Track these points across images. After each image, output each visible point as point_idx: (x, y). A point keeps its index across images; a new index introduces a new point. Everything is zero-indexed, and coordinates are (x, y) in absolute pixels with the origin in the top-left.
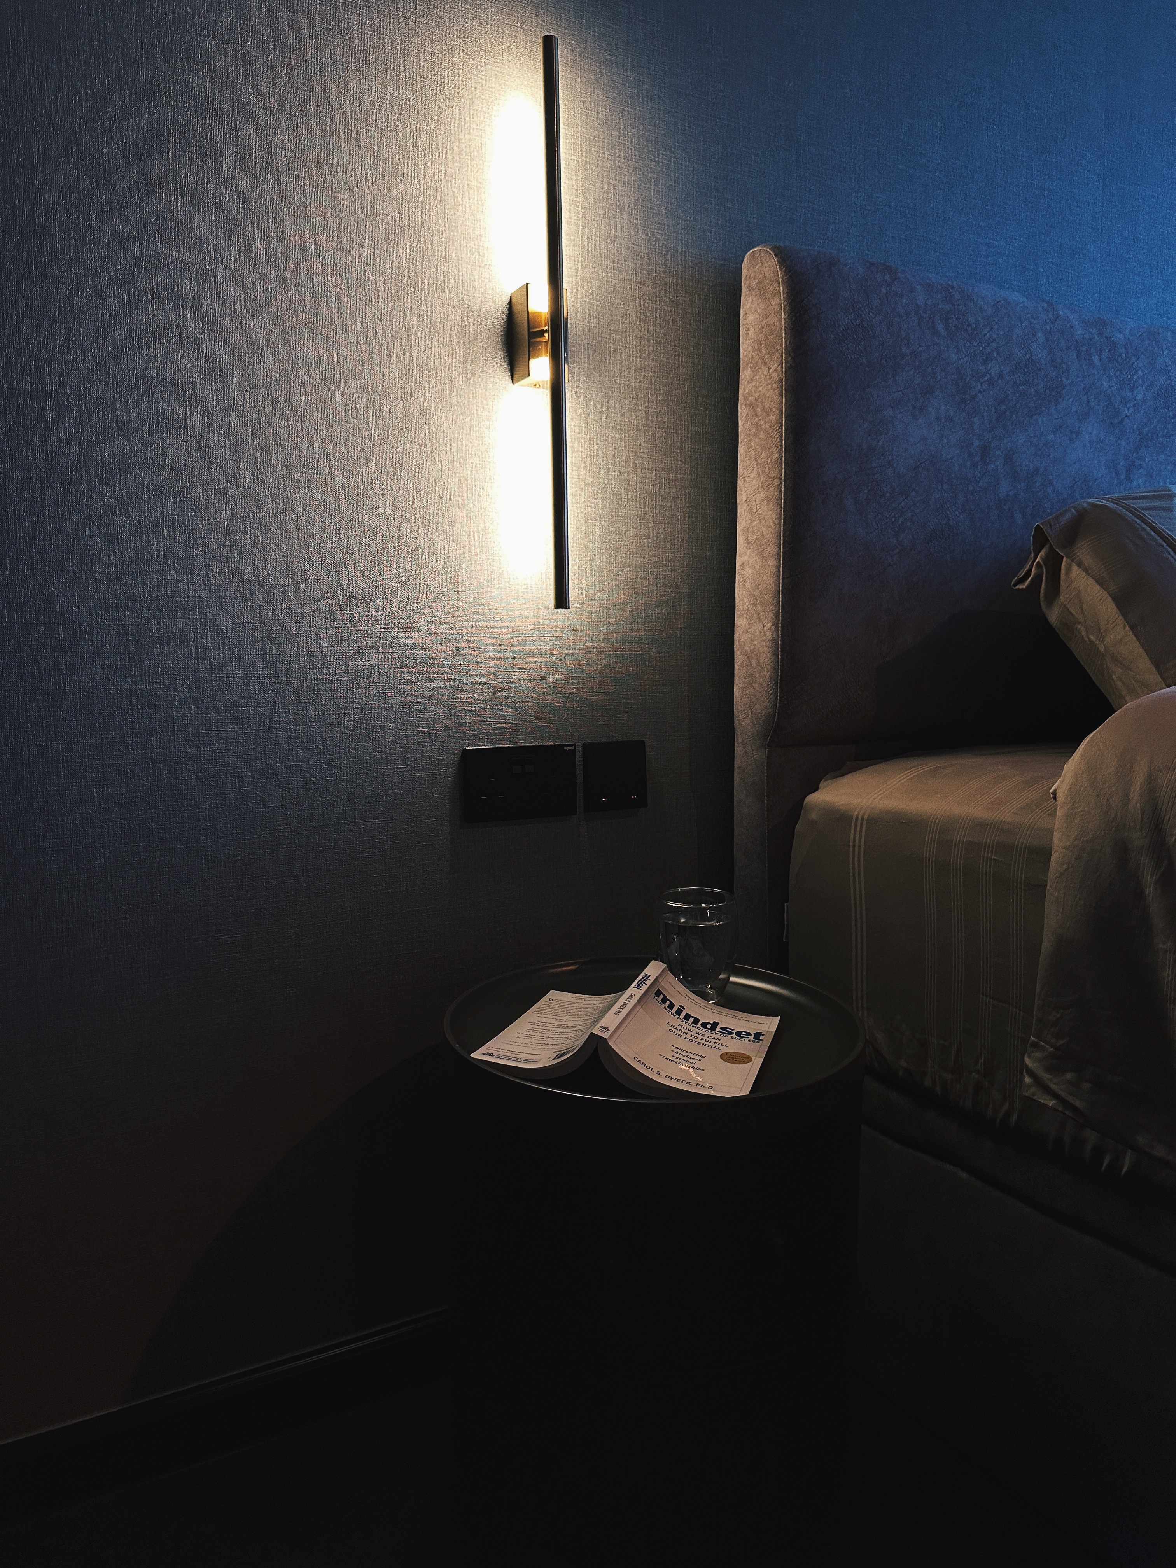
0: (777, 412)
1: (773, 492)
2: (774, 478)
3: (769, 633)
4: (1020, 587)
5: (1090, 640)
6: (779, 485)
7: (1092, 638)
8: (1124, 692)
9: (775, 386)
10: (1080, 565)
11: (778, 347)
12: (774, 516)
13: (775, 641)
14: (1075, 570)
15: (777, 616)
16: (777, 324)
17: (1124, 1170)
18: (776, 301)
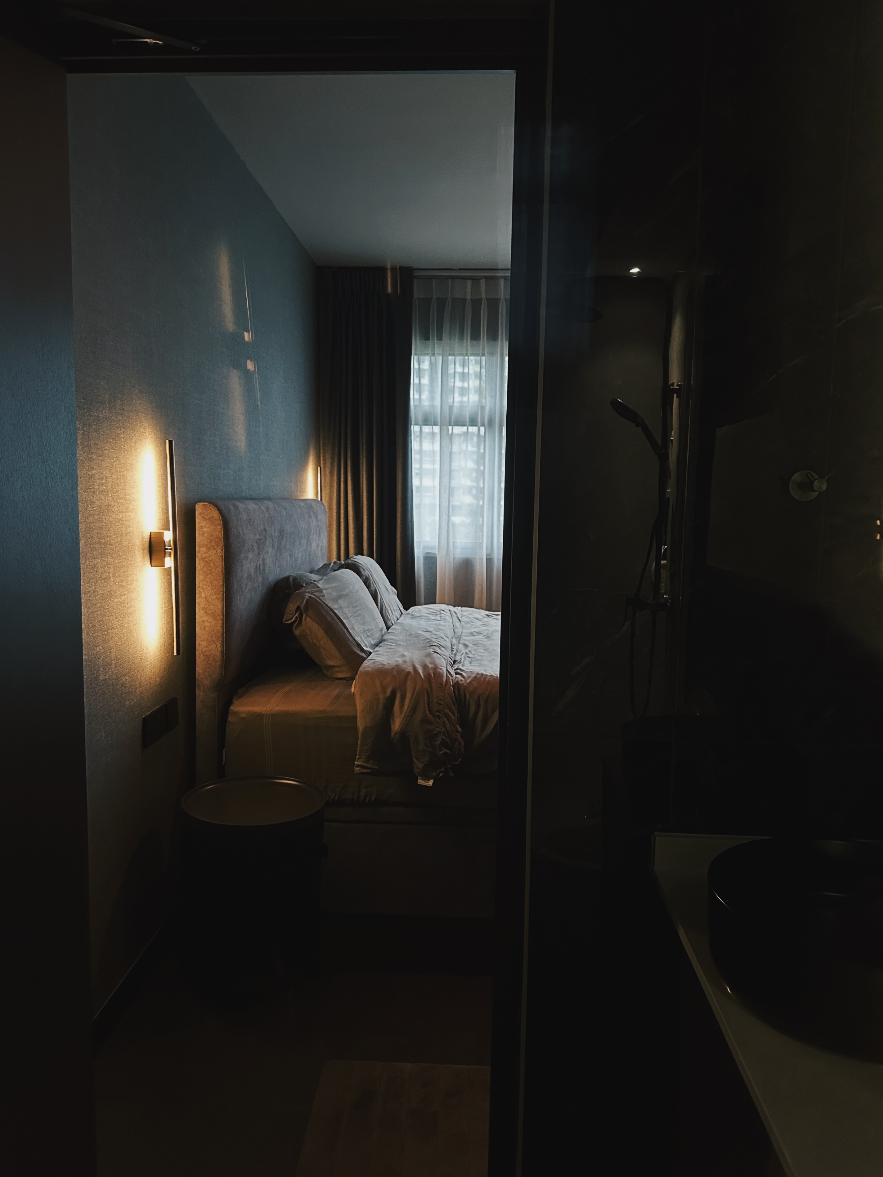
0: (221, 568)
1: (220, 596)
2: (221, 591)
3: (220, 649)
4: (287, 622)
5: (313, 642)
6: (223, 594)
7: (314, 641)
8: (326, 658)
9: (220, 558)
10: (311, 618)
11: (221, 544)
12: (221, 605)
13: (222, 651)
14: (308, 619)
15: (223, 642)
16: (220, 535)
17: (373, 800)
18: (219, 527)
